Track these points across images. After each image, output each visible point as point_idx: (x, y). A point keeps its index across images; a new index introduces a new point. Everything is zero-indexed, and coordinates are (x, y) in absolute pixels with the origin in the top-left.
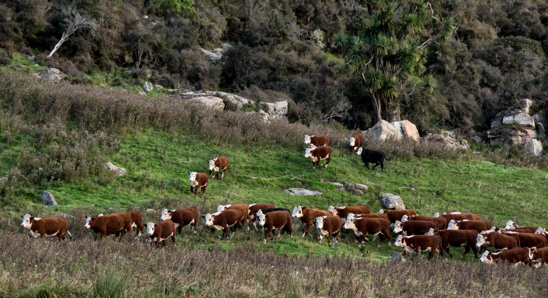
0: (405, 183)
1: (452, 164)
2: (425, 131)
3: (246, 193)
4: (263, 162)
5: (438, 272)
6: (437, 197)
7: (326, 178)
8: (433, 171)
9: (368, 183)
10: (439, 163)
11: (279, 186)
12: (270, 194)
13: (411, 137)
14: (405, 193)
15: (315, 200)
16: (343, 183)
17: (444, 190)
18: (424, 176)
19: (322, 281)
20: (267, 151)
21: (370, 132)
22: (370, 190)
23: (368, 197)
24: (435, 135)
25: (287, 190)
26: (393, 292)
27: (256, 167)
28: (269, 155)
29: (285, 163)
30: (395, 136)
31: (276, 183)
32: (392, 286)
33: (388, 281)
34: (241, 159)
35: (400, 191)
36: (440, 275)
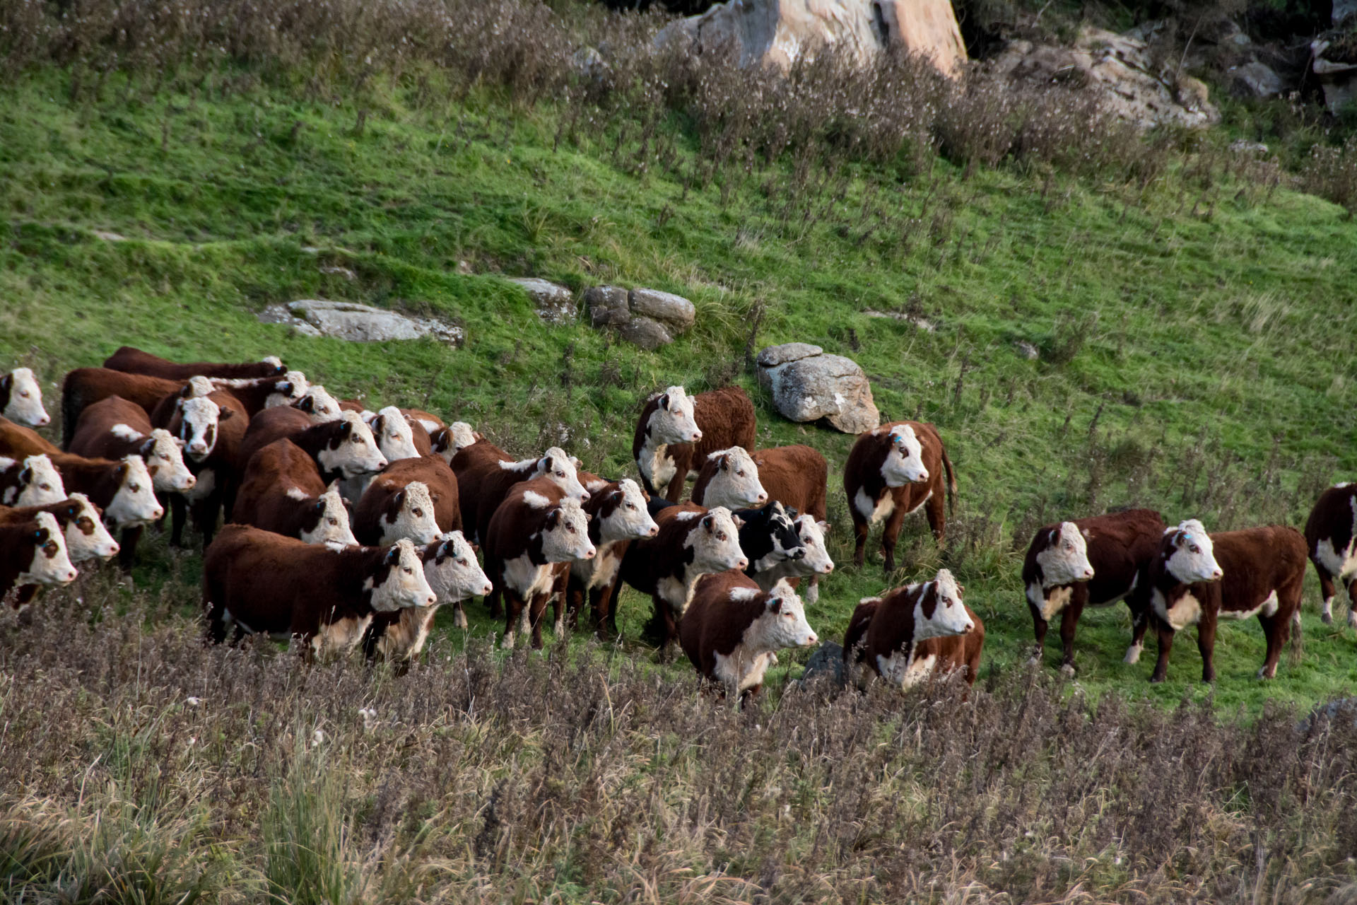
0: (886, 293)
1: (1127, 202)
2: (995, 27)
3: (67, 312)
4: (160, 156)
5: (1035, 751)
6: (1043, 372)
7: (490, 256)
8: (1028, 239)
9: (696, 285)
10: (1061, 196)
11: (242, 286)
12: (193, 325)
13: (925, 58)
14: (885, 346)
15: (425, 367)
16: (571, 283)
17: (1080, 337)
18: (985, 261)
19: (442, 780)
20: (181, 101)
21: (717, 24)
22: (707, 322)
24: (1044, 50)
25: (279, 310)
26: (801, 847)
27: (121, 184)
28: (194, 123)
29: (272, 167)
30: (845, 52)
31: (228, 269)
32: (802, 815)
33: (778, 791)
34: (44, 137)
35: (860, 333)
36: (1044, 767)
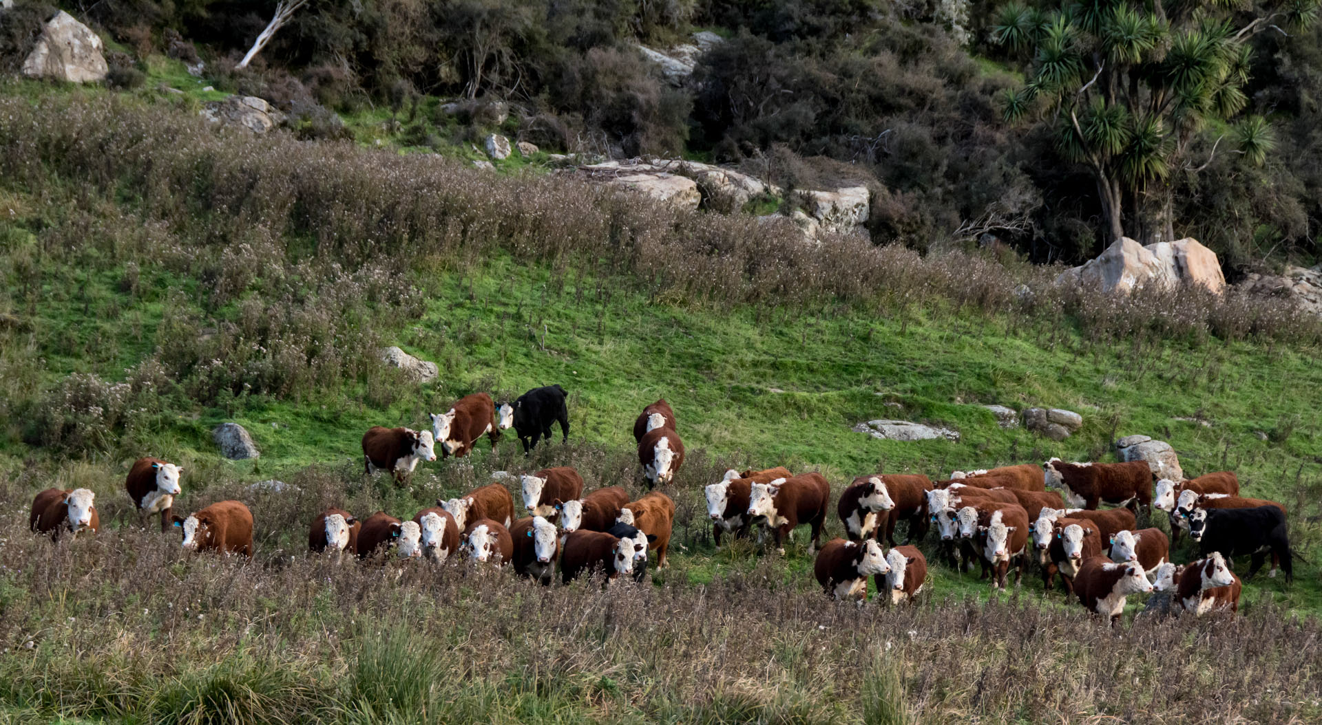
0: (1184, 407)
1: (1313, 356)
2: (1241, 267)
3: (755, 430)
4: (801, 349)
5: (1271, 646)
6: (1270, 447)
7: (970, 394)
8: (1261, 377)
9: (1082, 406)
10: (1278, 354)
11: (844, 414)
12: (819, 435)
13: (1203, 284)
14: (1184, 435)
15: (939, 452)
16: (1016, 407)
17: (1290, 428)
18: (1237, 389)
19: (954, 668)
20: (812, 320)
21: (1090, 271)
22: (1089, 424)
23: (1083, 444)
24: (1267, 278)
25: (863, 425)
26: (1145, 699)
27: (781, 363)
28: (818, 331)
29: (858, 352)
30: (1160, 282)
31: (837, 405)
32: (1146, 682)
33: (1132, 670)
34: (743, 341)
35: (1171, 429)
36: (1276, 655)
